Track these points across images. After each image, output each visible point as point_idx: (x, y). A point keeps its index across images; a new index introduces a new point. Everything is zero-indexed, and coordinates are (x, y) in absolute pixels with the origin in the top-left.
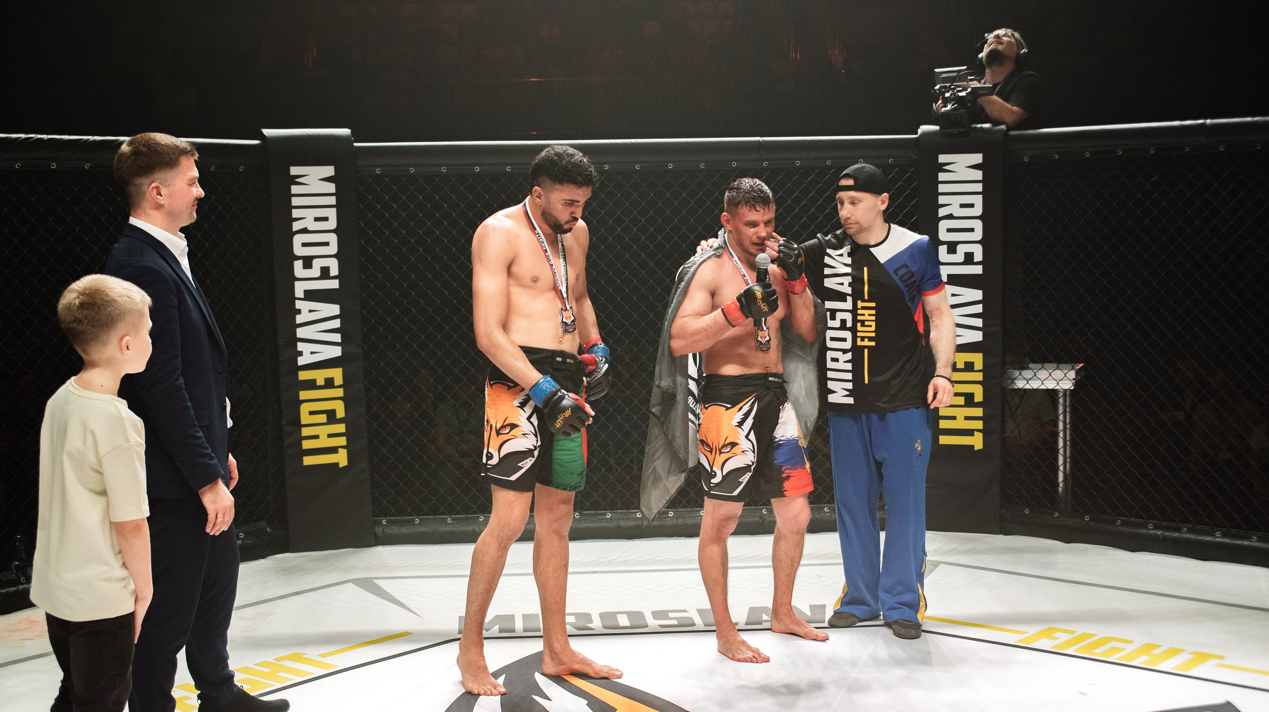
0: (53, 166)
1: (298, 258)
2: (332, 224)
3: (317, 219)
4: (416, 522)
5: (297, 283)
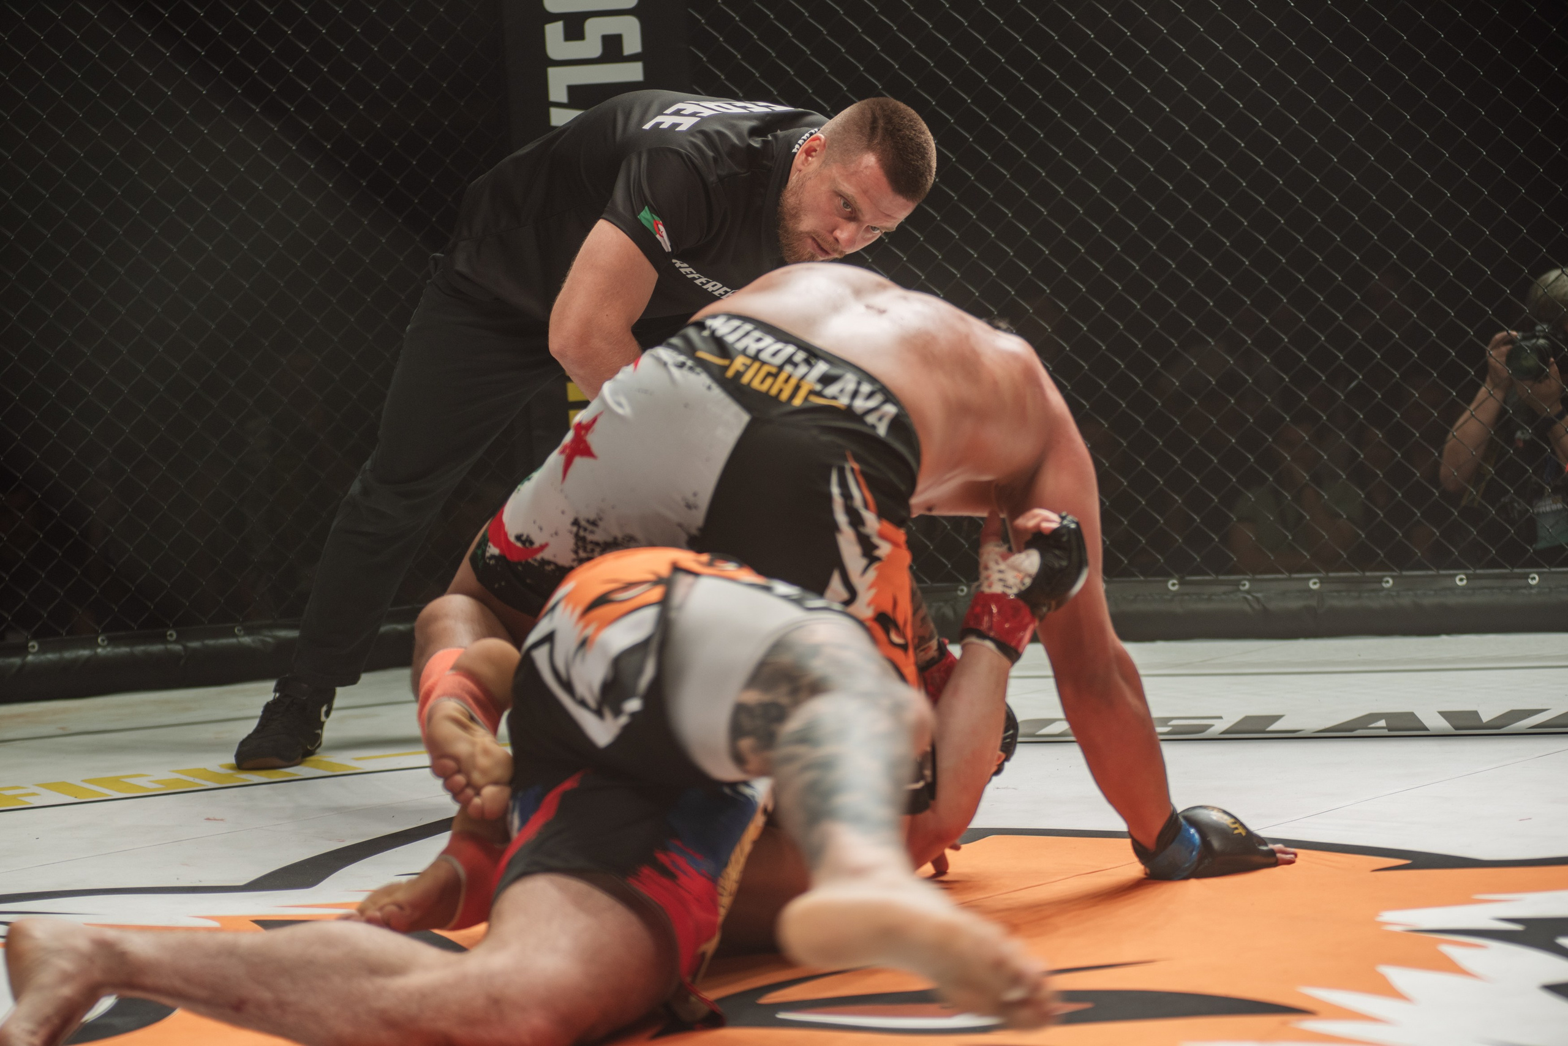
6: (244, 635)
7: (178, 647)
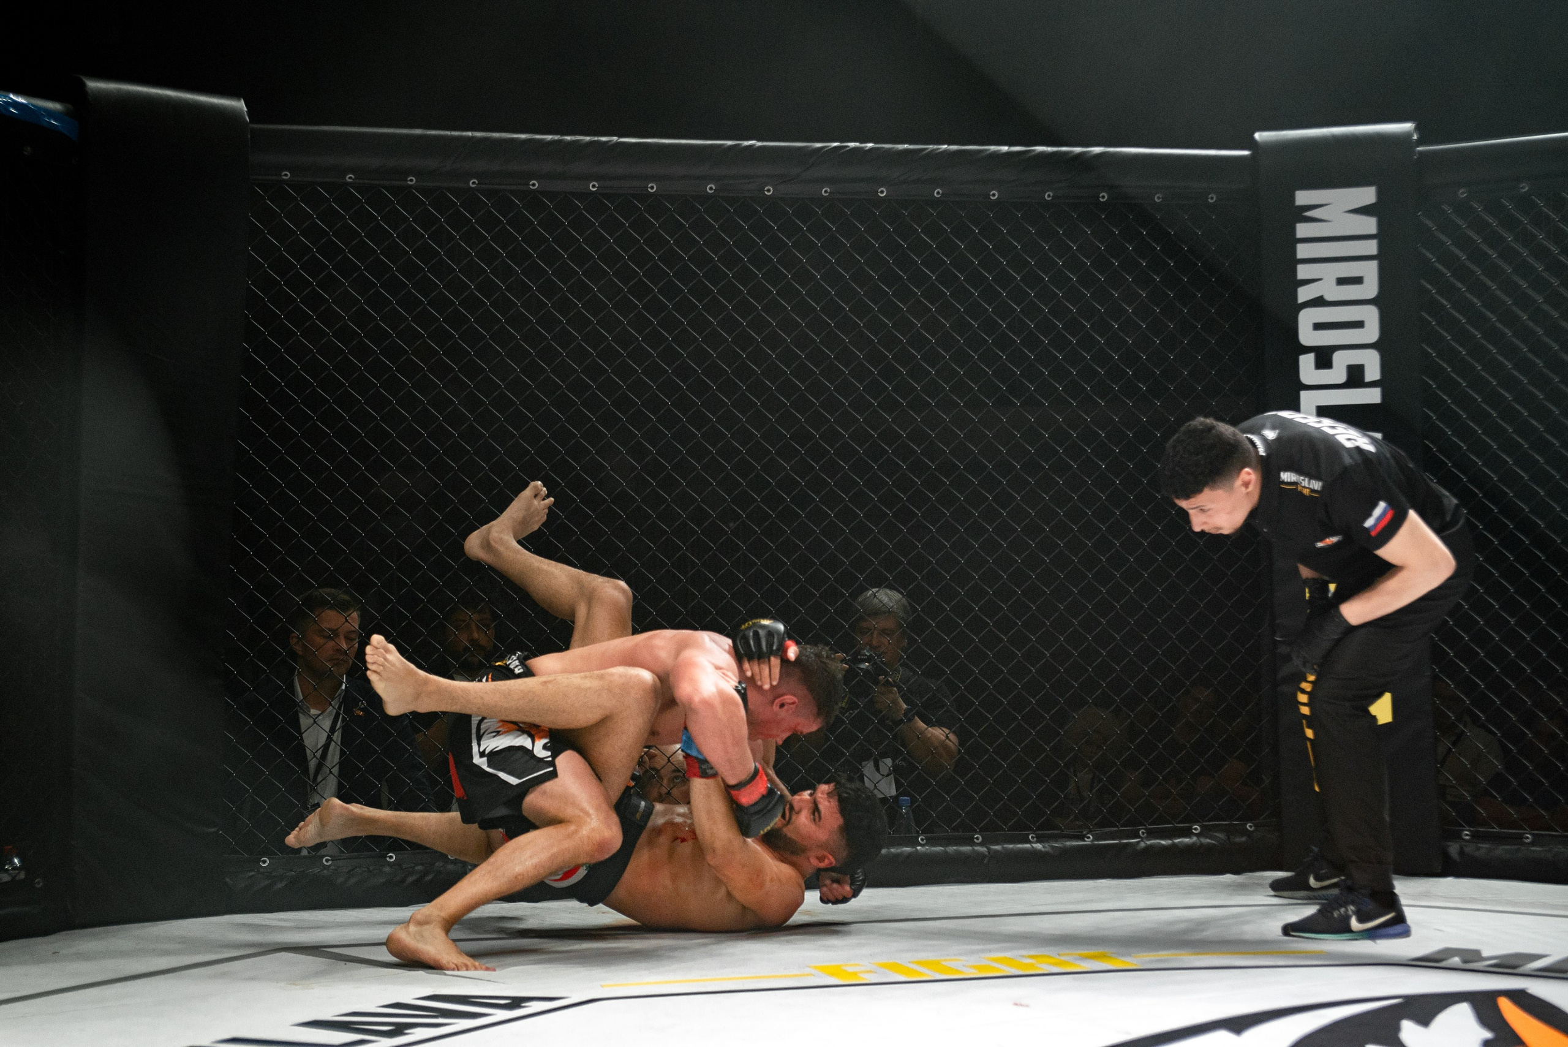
0: (882, 192)
1: (1308, 350)
2: (1370, 289)
3: (1341, 281)
4: (1528, 841)
5: (1304, 394)
6: (1037, 842)
7: (983, 849)
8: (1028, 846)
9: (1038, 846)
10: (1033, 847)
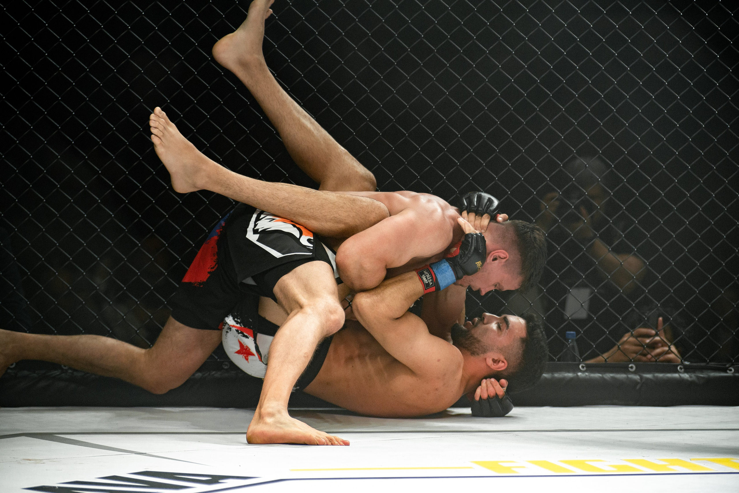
8: (676, 375)
9: (686, 376)
10: (680, 376)
